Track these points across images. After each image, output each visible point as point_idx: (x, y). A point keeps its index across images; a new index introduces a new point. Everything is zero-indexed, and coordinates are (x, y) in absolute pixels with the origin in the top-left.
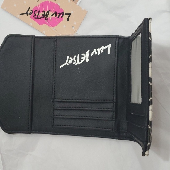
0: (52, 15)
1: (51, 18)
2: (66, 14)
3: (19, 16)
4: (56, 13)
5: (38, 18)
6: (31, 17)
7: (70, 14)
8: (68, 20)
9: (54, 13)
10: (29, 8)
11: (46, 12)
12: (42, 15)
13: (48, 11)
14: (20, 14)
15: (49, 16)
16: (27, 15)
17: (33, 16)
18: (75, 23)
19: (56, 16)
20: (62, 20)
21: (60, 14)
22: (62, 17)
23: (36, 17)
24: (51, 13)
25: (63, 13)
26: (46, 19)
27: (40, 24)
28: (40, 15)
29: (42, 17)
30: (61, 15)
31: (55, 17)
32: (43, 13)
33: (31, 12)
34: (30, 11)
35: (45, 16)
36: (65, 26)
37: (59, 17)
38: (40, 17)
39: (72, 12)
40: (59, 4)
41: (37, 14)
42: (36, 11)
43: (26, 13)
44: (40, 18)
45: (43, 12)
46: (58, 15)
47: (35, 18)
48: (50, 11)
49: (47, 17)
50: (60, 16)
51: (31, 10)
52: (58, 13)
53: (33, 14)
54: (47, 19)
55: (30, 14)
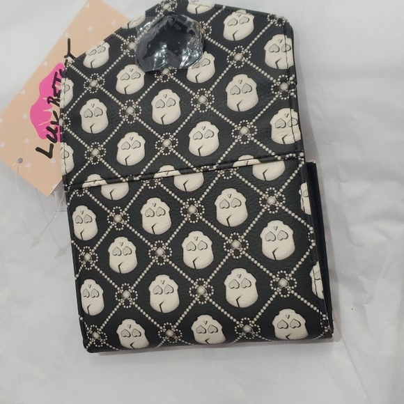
0: (55, 113)
1: (51, 110)
2: (52, 146)
3: (67, 36)
5: (56, 80)
6: (60, 64)
7: (50, 155)
8: (39, 150)
14: (69, 40)
15: (54, 108)
16: (65, 57)
17: (60, 71)
18: (28, 166)
19: (53, 123)
20: (42, 137)
21: (55, 132)
22: (48, 137)
23: (59, 76)
25: (55, 140)
26: (51, 100)
27: (42, 86)
28: (60, 87)
29: (55, 89)
30: (52, 135)
31: (51, 120)
35: (56, 98)
36: (27, 141)
37: (49, 129)
38: (56, 86)
39: (53, 160)
43: (69, 55)
44: (53, 86)
46: (53, 127)
47: (56, 73)
49: (54, 101)
50: (49, 133)
52: (56, 128)
54: (49, 102)
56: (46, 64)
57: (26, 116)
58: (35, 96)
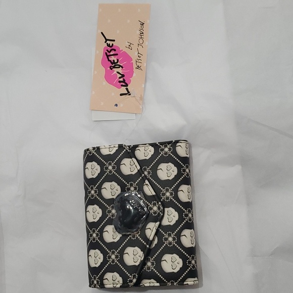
0: (118, 73)
1: (115, 72)
2: (127, 89)
3: (100, 32)
4: (123, 76)
5: (108, 56)
6: (105, 48)
7: (128, 93)
8: (121, 95)
9: (122, 73)
10: (114, 41)
11: (118, 63)
12: (114, 61)
13: (121, 65)
14: (102, 33)
15: (116, 70)
16: (105, 42)
17: (107, 50)
18: (122, 105)
19: (120, 78)
20: (119, 88)
21: (124, 82)
22: (122, 86)
23: (108, 54)
24: (120, 70)
25: (127, 85)
26: (112, 67)
27: (103, 63)
28: (112, 58)
29: (110, 61)
30: (124, 84)
31: (118, 77)
32: (116, 61)
33: (111, 45)
34: (111, 43)
35: (114, 65)
36: (113, 94)
37: (120, 82)
39: (132, 95)
40: (134, 75)
41: (111, 53)
42: (115, 50)
43: (107, 40)
44: (109, 60)
45: (118, 60)
46: (121, 80)
47: (106, 53)
48: (122, 67)
49: (114, 67)
50: (122, 84)
51: (113, 44)
52: (124, 79)
53: (109, 49)
54: (111, 69)
55: (108, 45)
56: (98, 52)
57: (105, 83)
58: (102, 71)
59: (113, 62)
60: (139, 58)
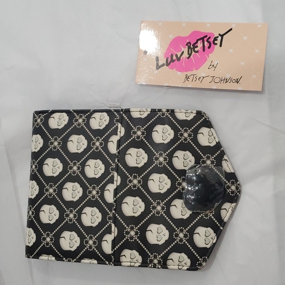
0: (183, 53)
2: (163, 65)
3: (233, 26)
4: (179, 59)
5: (202, 39)
6: (213, 34)
7: (158, 67)
8: (157, 58)
9: (181, 58)
10: (221, 46)
11: (193, 53)
12: (197, 47)
13: (191, 56)
14: (231, 29)
15: (186, 50)
16: (220, 35)
17: (210, 38)
18: (145, 59)
19: (176, 55)
20: (165, 55)
21: (172, 61)
22: (167, 59)
23: (205, 39)
24: (186, 55)
25: (167, 65)
26: (189, 44)
27: (195, 33)
28: (200, 44)
29: (197, 42)
30: (169, 60)
31: (177, 53)
32: (196, 49)
33: (216, 42)
34: (218, 42)
35: (192, 47)
37: (172, 56)
39: (156, 72)
40: (179, 73)
41: (206, 43)
42: (209, 47)
43: (222, 36)
44: (198, 40)
45: (197, 52)
46: (174, 57)
47: (207, 36)
48: (188, 58)
49: (189, 48)
50: (170, 58)
51: (216, 44)
52: (175, 60)
53: (211, 40)
54: (186, 45)
55: (216, 39)
56: (208, 25)
58: (185, 33)
59: (195, 46)
60: (198, 78)
